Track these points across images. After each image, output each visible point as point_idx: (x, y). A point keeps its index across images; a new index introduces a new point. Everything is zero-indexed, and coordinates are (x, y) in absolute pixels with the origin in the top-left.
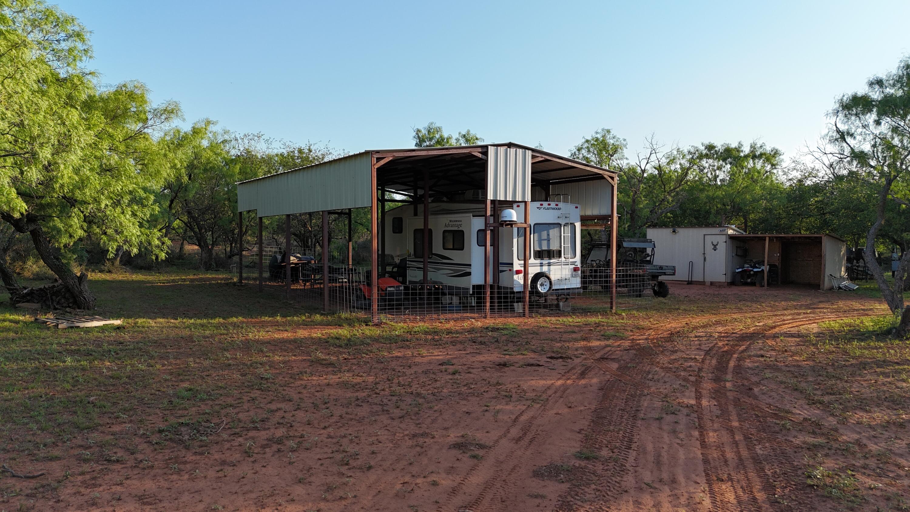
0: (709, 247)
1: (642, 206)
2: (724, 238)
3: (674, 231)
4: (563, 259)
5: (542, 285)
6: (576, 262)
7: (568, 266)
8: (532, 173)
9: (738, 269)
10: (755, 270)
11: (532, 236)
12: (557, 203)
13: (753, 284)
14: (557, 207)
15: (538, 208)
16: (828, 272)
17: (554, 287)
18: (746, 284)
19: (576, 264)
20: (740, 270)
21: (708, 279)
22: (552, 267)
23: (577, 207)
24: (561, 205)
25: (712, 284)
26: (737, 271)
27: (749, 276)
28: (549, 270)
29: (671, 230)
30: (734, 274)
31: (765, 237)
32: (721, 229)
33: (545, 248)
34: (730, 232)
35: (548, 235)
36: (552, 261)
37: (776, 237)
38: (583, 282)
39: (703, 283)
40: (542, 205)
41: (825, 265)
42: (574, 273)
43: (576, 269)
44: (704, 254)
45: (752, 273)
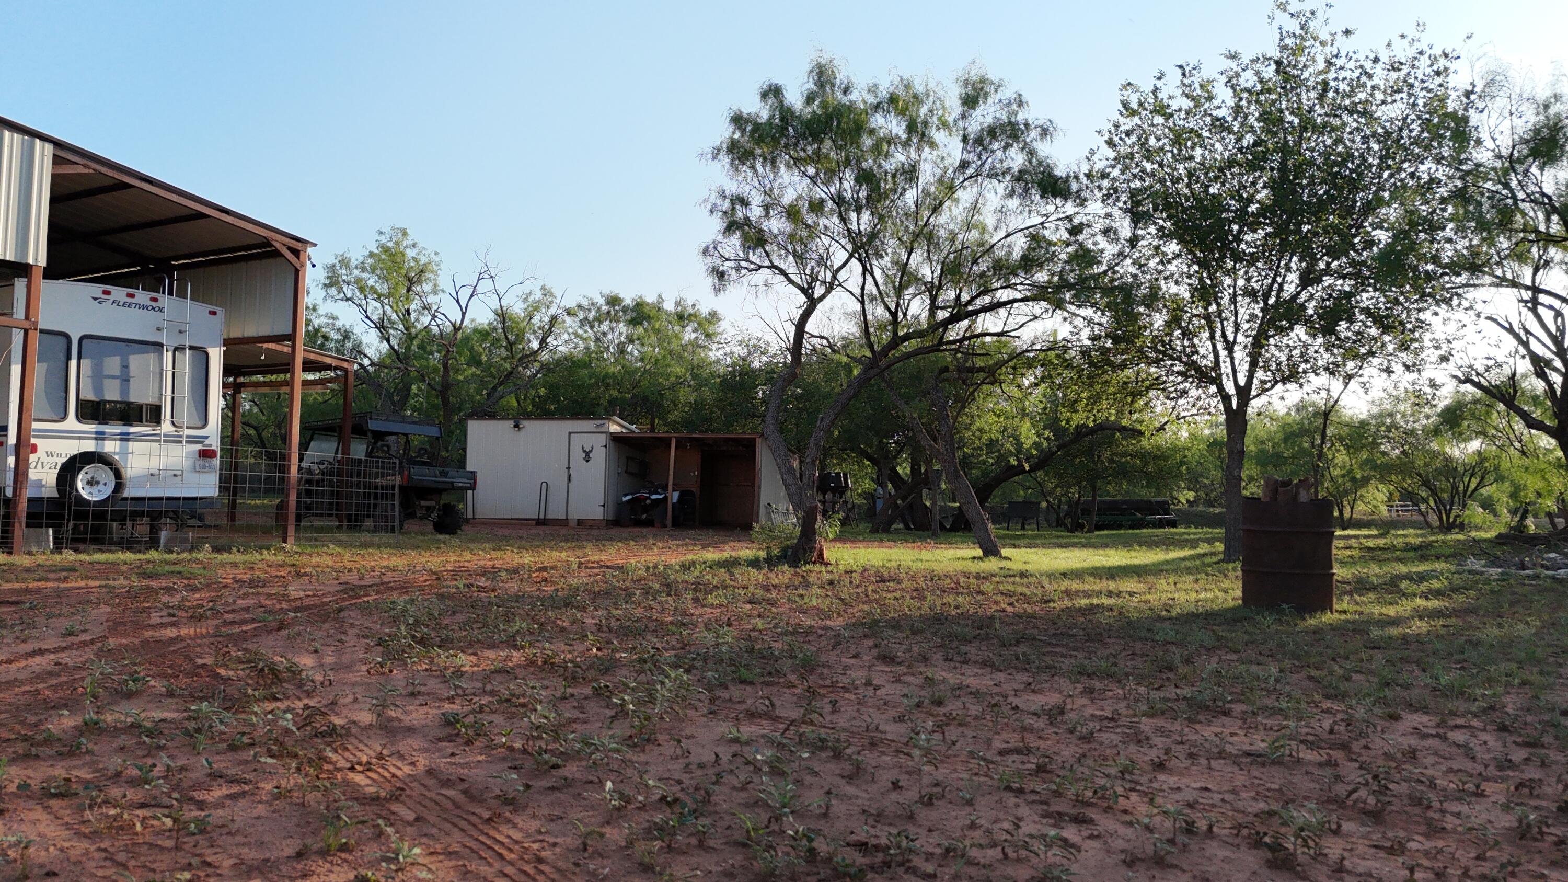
0: (577, 455)
1: (461, 378)
2: (602, 439)
3: (517, 426)
4: (166, 427)
5: (91, 483)
6: (207, 437)
7: (179, 446)
9: (626, 495)
10: (654, 497)
11: (73, 363)
12: (154, 295)
13: (649, 523)
14: (154, 304)
15: (95, 299)
16: (763, 501)
17: (127, 493)
18: (639, 523)
19: (207, 442)
20: (630, 497)
21: (574, 515)
22: (132, 446)
23: (213, 313)
24: (165, 300)
25: (580, 522)
26: (625, 499)
27: (646, 509)
28: (125, 453)
29: (511, 423)
30: (620, 505)
31: (670, 438)
32: (598, 422)
33: (112, 393)
34: (614, 428)
35: (125, 367)
36: (132, 430)
37: (692, 440)
38: (223, 488)
39: (564, 523)
40: (107, 293)
41: (759, 488)
42: (201, 462)
43: (206, 454)
44: (569, 468)
45: (648, 502)
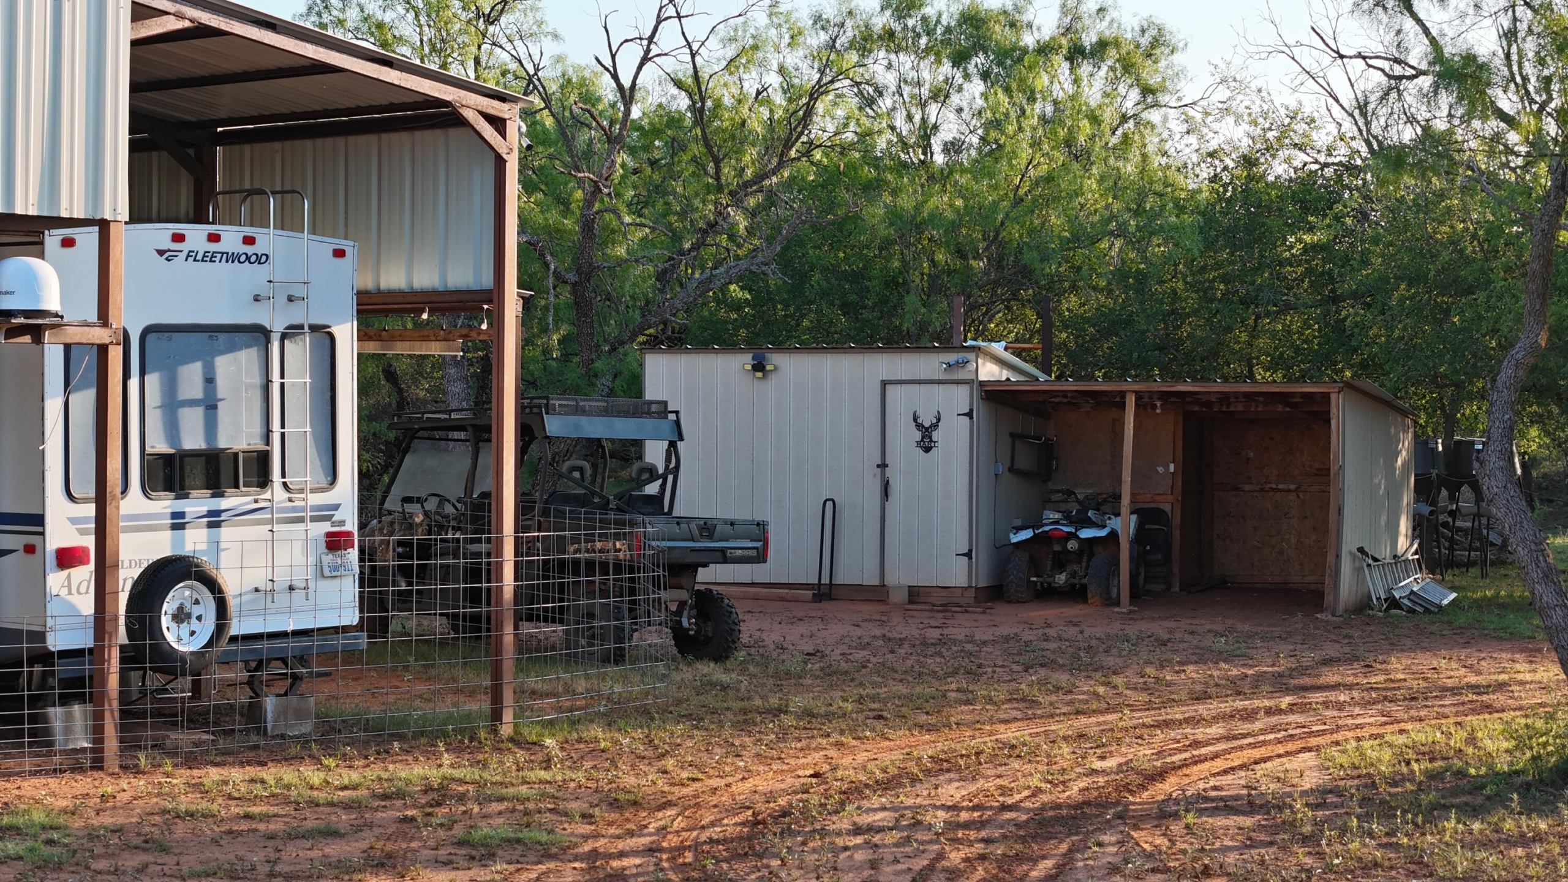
0: (903, 436)
1: (621, 251)
2: (960, 398)
3: (759, 366)
4: (277, 492)
5: (180, 616)
6: (336, 507)
7: (300, 527)
8: (135, 88)
9: (1018, 529)
10: (1086, 533)
11: (134, 384)
12: (249, 231)
13: (1075, 594)
14: (249, 250)
15: (161, 253)
16: (1350, 541)
17: (236, 628)
18: (1047, 594)
19: (338, 516)
20: (1026, 535)
21: (899, 577)
22: (225, 532)
23: (339, 253)
24: (268, 239)
25: (915, 594)
26: (1015, 539)
27: (1061, 561)
28: (216, 546)
29: (745, 360)
30: (1004, 554)
31: (1123, 394)
32: (952, 357)
33: (193, 440)
34: (988, 371)
35: (210, 380)
36: (224, 503)
37: (1164, 396)
38: (367, 602)
39: (877, 594)
40: (178, 238)
41: (1340, 511)
42: (328, 558)
43: (335, 542)
44: (883, 466)
45: (1072, 545)
